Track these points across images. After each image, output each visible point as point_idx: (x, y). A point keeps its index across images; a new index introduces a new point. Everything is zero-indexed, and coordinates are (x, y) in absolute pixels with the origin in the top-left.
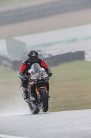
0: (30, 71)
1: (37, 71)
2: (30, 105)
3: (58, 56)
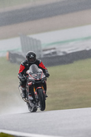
0: (28, 72)
1: (35, 71)
2: (28, 103)
3: (73, 53)
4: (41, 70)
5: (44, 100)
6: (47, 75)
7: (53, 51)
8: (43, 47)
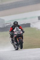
0: (14, 30)
2: (14, 46)
4: (20, 29)
5: (22, 44)
6: (23, 32)
7: (10, 24)
8: (6, 23)
